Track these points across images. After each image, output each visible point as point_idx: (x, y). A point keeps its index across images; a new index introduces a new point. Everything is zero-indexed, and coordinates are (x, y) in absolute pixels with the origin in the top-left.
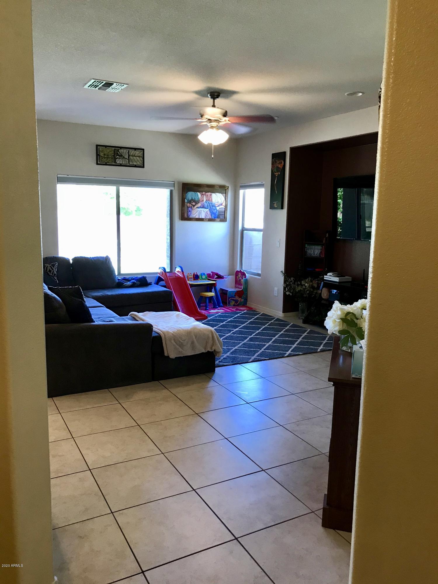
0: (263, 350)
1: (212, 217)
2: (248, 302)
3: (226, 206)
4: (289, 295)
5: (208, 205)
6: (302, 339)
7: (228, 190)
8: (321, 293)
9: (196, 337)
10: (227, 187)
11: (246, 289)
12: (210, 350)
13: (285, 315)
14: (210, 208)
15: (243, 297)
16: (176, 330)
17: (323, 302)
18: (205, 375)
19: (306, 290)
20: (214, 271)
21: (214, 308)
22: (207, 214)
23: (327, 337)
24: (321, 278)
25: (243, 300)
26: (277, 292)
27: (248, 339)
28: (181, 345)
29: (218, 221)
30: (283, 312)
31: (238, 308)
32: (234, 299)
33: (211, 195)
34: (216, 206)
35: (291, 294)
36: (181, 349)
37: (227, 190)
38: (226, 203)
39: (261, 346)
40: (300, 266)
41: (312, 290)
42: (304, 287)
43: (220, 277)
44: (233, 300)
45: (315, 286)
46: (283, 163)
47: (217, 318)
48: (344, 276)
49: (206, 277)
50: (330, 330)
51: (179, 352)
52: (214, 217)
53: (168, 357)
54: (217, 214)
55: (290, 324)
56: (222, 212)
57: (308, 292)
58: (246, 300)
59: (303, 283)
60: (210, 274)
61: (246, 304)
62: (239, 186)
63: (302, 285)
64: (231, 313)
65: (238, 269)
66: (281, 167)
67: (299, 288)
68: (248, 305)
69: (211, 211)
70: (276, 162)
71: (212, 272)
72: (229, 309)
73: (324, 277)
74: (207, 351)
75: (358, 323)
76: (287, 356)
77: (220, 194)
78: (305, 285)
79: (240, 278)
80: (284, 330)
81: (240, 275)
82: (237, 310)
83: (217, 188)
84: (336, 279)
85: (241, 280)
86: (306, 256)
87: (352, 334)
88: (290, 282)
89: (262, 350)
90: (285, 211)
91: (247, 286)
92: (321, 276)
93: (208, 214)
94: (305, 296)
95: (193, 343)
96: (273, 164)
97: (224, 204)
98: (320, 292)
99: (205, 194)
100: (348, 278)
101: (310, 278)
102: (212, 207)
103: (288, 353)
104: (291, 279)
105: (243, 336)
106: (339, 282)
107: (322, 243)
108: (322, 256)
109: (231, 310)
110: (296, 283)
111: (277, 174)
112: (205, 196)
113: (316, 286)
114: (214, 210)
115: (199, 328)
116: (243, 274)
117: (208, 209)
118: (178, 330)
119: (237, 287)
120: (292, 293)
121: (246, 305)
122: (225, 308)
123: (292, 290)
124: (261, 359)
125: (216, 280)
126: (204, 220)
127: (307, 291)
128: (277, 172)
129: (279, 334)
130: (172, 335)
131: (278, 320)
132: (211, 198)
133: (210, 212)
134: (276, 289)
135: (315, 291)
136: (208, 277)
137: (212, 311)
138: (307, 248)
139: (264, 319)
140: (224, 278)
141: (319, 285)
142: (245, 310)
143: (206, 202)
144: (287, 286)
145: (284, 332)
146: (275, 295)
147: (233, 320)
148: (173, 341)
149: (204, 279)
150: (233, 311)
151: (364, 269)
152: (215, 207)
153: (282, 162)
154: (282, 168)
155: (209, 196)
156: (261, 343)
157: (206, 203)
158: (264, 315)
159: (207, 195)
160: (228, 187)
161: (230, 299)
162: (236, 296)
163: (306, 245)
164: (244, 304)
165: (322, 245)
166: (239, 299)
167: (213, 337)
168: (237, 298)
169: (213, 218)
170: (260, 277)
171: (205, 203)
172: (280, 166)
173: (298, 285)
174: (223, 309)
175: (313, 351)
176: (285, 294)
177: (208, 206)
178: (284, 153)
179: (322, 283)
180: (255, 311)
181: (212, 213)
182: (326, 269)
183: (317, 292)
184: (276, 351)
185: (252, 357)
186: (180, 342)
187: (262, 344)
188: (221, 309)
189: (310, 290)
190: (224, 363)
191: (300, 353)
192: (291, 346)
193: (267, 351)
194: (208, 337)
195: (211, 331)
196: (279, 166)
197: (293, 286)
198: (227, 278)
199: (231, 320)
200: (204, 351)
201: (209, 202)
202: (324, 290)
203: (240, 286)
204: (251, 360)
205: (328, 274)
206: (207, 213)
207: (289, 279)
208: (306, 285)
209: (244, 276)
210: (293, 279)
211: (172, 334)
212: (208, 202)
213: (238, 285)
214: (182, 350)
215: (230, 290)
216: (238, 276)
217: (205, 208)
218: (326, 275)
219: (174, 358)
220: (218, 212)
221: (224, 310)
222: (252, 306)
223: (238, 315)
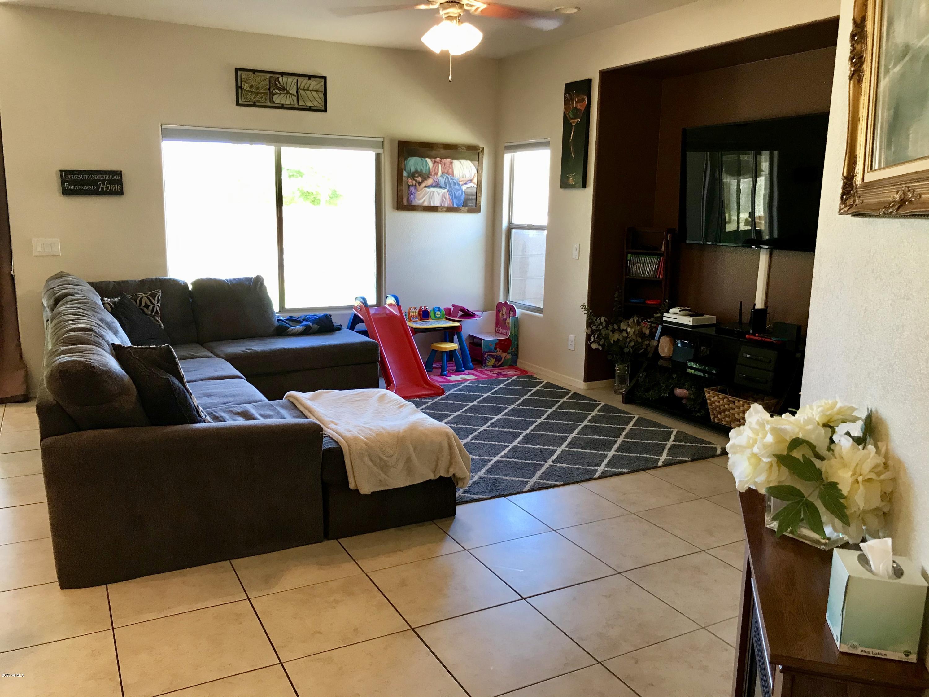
0: (551, 463)
1: (453, 205)
2: (519, 360)
3: (479, 184)
4: (597, 349)
5: (447, 181)
6: (626, 436)
7: (483, 154)
8: (657, 346)
9: (415, 449)
10: (481, 149)
11: (516, 336)
12: (443, 474)
13: (588, 385)
14: (450, 187)
15: (510, 351)
16: (374, 435)
17: (661, 362)
18: (434, 525)
19: (628, 340)
20: (456, 304)
21: (458, 371)
22: (444, 199)
23: (672, 432)
24: (658, 317)
25: (509, 356)
26: (574, 342)
27: (521, 437)
28: (384, 467)
29: (465, 212)
30: (585, 381)
31: (500, 371)
32: (494, 355)
33: (451, 163)
34: (461, 183)
35: (600, 348)
36: (382, 474)
37: (481, 155)
38: (479, 178)
39: (545, 455)
40: (616, 295)
41: (640, 340)
42: (625, 334)
43: (468, 314)
44: (492, 356)
45: (645, 334)
46: (586, 100)
47: (463, 393)
48: (702, 315)
49: (443, 315)
50: (740, 481)
51: (380, 480)
52: (457, 204)
53: (357, 491)
54: (463, 198)
55: (599, 405)
56: (473, 195)
57: (632, 344)
58: (516, 356)
59: (623, 326)
60: (450, 309)
61: (516, 362)
62: (504, 147)
63: (621, 331)
64: (487, 381)
65: (502, 300)
66: (583, 109)
67: (616, 336)
68: (519, 365)
69: (452, 192)
70: (572, 100)
71: (453, 306)
72: (485, 374)
73: (662, 316)
74: (438, 477)
75: (823, 470)
76: (600, 478)
77: (469, 162)
78: (626, 330)
79: (505, 317)
80: (589, 417)
81: (504, 308)
82: (499, 374)
83: (463, 151)
84: (688, 321)
85: (506, 319)
86: (628, 277)
87: (809, 499)
88: (599, 325)
89: (550, 462)
90: (590, 191)
91: (518, 331)
92: (657, 314)
93: (445, 198)
94: (626, 350)
95: (409, 460)
96: (566, 102)
97: (475, 180)
98: (655, 343)
99: (441, 161)
100: (709, 319)
101: (636, 318)
102: (452, 186)
103: (601, 469)
104: (600, 319)
105: (511, 430)
106: (693, 327)
107: (659, 252)
108: (659, 276)
109: (488, 375)
110: (610, 328)
111: (574, 123)
112: (440, 165)
113: (647, 332)
114: (457, 192)
115: (421, 428)
116: (511, 309)
117: (446, 190)
118: (377, 435)
119: (498, 333)
120: (603, 346)
121: (516, 365)
122: (477, 371)
123: (603, 340)
124: (548, 484)
125: (461, 321)
126: (439, 209)
127: (630, 342)
128: (575, 119)
129: (580, 428)
130: (364, 445)
131: (576, 395)
132: (452, 168)
133: (449, 194)
134: (572, 337)
135: (646, 342)
136: (446, 314)
137: (453, 378)
138: (630, 261)
139: (551, 394)
140: (476, 316)
141: (654, 330)
142: (513, 376)
143: (441, 176)
144: (593, 332)
145: (590, 421)
146: (570, 348)
147: (492, 397)
148: (366, 459)
149: (439, 318)
150: (492, 377)
151: (741, 303)
152: (459, 185)
153: (584, 99)
154: (584, 110)
155: (447, 164)
156: (546, 447)
157: (443, 178)
158: (549, 385)
159: (445, 164)
160: (483, 148)
161: (487, 354)
162: (498, 350)
163: (629, 256)
164: (513, 364)
165: (660, 255)
166: (504, 355)
167: (450, 447)
168: (499, 352)
169: (455, 206)
170: (542, 315)
171: (441, 179)
172: (581, 107)
173: (613, 331)
174: (473, 374)
175: (650, 465)
176: (588, 348)
177: (445, 183)
178: (589, 82)
179: (660, 327)
180: (531, 377)
181: (453, 196)
182: (667, 301)
183: (649, 344)
184: (577, 466)
185: (530, 480)
186: (381, 459)
187: (548, 449)
188: (469, 374)
189: (637, 341)
190: (474, 494)
191: (625, 470)
192: (605, 454)
193: (558, 465)
194: (441, 449)
195: (447, 435)
196: (579, 107)
197: (604, 333)
198: (480, 316)
199: (488, 396)
200: (432, 477)
201: (447, 177)
202: (664, 340)
203: (504, 331)
204: (527, 488)
205: (672, 310)
206: (443, 196)
207: (596, 320)
208: (629, 330)
209: (512, 313)
210: (605, 320)
211: (366, 444)
212: (445, 177)
213: (500, 329)
214: (386, 477)
215: (486, 338)
216: (501, 313)
217: (441, 187)
218: (668, 312)
219: (370, 493)
220: (464, 194)
221: (476, 376)
222: (527, 369)
223: (502, 386)
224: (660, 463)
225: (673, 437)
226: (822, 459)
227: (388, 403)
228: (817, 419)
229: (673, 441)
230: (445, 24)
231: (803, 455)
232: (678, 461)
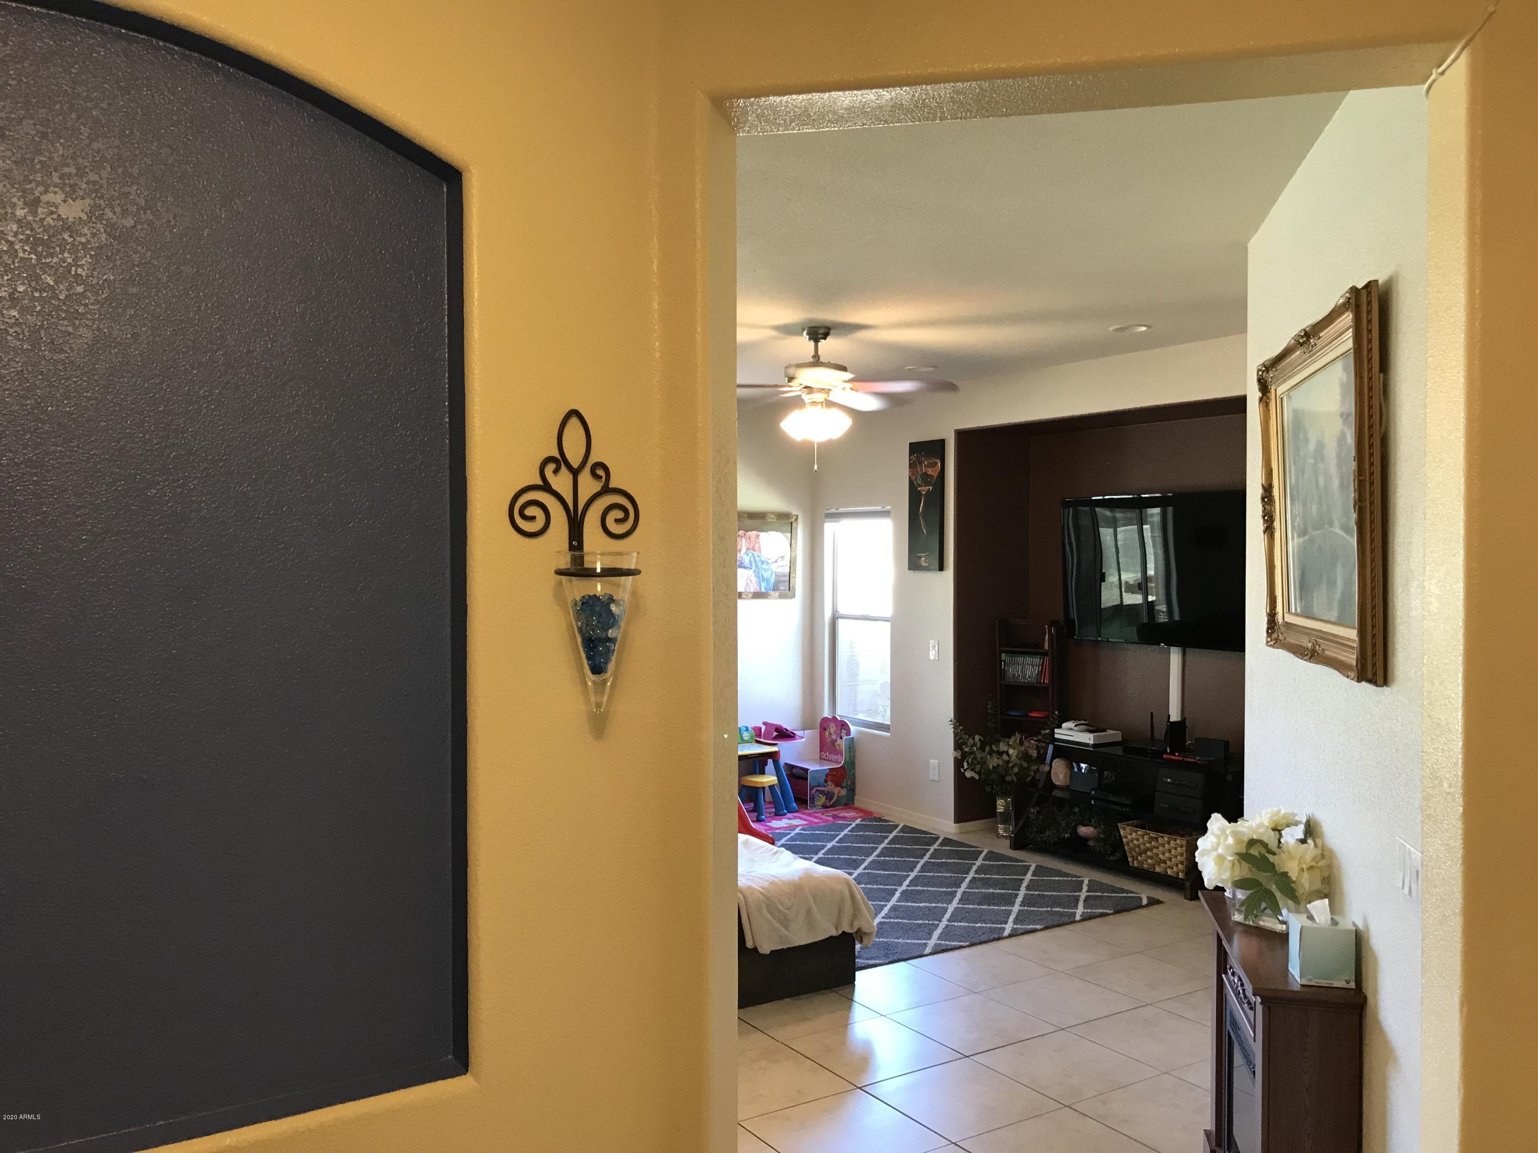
0: (947, 923)
1: (761, 588)
2: (856, 798)
3: (792, 563)
4: (972, 778)
5: (752, 560)
6: (1028, 888)
7: (797, 524)
8: (1050, 772)
9: (814, 899)
10: (795, 517)
11: (851, 764)
12: (848, 930)
13: (960, 828)
14: (757, 566)
15: (844, 784)
16: (767, 883)
17: (1055, 793)
18: (834, 993)
19: (1010, 765)
20: (769, 721)
21: (778, 815)
22: (749, 582)
23: (1082, 882)
24: (1046, 734)
25: (844, 792)
26: (937, 770)
27: (897, 895)
28: (785, 922)
29: (775, 598)
30: (955, 822)
31: (835, 813)
32: (824, 791)
33: (758, 536)
34: (770, 562)
35: (977, 777)
36: (783, 930)
37: (794, 525)
38: (793, 554)
39: (938, 915)
40: (989, 706)
41: (1025, 765)
42: (1005, 757)
43: (783, 734)
44: (822, 792)
45: (1031, 756)
46: (939, 465)
47: (799, 843)
48: (1104, 730)
49: (752, 737)
51: (781, 936)
52: (765, 589)
53: (755, 949)
54: (773, 580)
55: (981, 852)
56: (784, 576)
57: (1016, 770)
58: (852, 790)
59: (1003, 747)
60: (760, 729)
61: (853, 800)
62: (824, 515)
63: (1000, 753)
64: (824, 827)
65: (827, 714)
66: (935, 474)
67: (993, 762)
68: (857, 803)
69: (759, 573)
70: (920, 463)
71: (765, 724)
72: (816, 817)
73: (1053, 733)
74: (840, 932)
75: (1276, 863)
76: (1010, 936)
77: (779, 534)
78: (1007, 753)
79: (834, 737)
80: (974, 868)
81: (832, 728)
82: (835, 817)
83: (772, 520)
84: (1088, 738)
85: (836, 741)
86: (1003, 682)
87: (1267, 887)
88: (972, 746)
89: (944, 922)
90: (949, 573)
91: (854, 756)
92: (1045, 729)
93: (751, 581)
94: (1008, 778)
95: (809, 912)
96: (912, 466)
97: (788, 558)
98: (1047, 769)
99: (745, 534)
100: (1113, 735)
101: (1018, 736)
102: (759, 565)
103: (1009, 927)
104: (973, 739)
105: (882, 887)
106: (1094, 746)
107: (1041, 651)
108: (1044, 681)
109: (821, 819)
110: (987, 748)
111: (924, 491)
112: (744, 539)
113: (1034, 754)
114: (765, 572)
115: (817, 875)
116: (843, 726)
117: (752, 571)
118: (771, 883)
119: (825, 759)
120: (979, 773)
121: (853, 804)
122: (804, 814)
123: (979, 766)
124: (952, 945)
125: (777, 744)
126: (743, 596)
127: (1013, 767)
128: (925, 486)
129: (967, 880)
130: (760, 896)
131: (947, 841)
132: (759, 543)
133: (756, 576)
134: (934, 762)
135: (1034, 768)
136: (756, 736)
137: (775, 824)
138: (1005, 661)
139: (916, 841)
140: (797, 737)
141: (1042, 751)
142: (854, 819)
143: (746, 553)
144: (964, 756)
145: (977, 872)
146: (931, 778)
147: (839, 847)
148: (765, 912)
149: (747, 742)
150: (827, 821)
151: (1152, 714)
152: (768, 563)
153: (936, 463)
154: (937, 477)
155: (753, 538)
156: (933, 905)
157: (748, 555)
158: (906, 829)
159: (750, 538)
160: (797, 516)
161: (814, 790)
162: (829, 783)
163: (1003, 656)
164: (848, 802)
165: (1043, 654)
166: (836, 790)
168: (831, 787)
169: (763, 590)
170: (888, 734)
171: (745, 556)
172: (933, 472)
173: (991, 753)
174: (800, 818)
175: (1065, 919)
176: (959, 776)
177: (750, 561)
178: (941, 443)
179: (1051, 748)
180: (880, 820)
181: (761, 579)
182: (1056, 712)
183: (1038, 769)
184: (979, 925)
185: (928, 942)
186: (780, 912)
187: (936, 907)
188: (795, 818)
189: (1022, 766)
190: (868, 959)
191: (1038, 927)
192: (1009, 910)
193: (956, 924)
194: (843, 899)
195: (847, 883)
196: (930, 471)
197: (979, 755)
198: (803, 738)
199: (833, 847)
200: (834, 933)
201: (753, 554)
202: (1057, 764)
203: (833, 757)
204: (928, 951)
205: (1064, 725)
206: (749, 579)
207: (968, 740)
208: (1011, 751)
209: (844, 732)
210: (980, 740)
211: (761, 893)
212: (750, 554)
213: (827, 754)
214: (786, 932)
215: (813, 767)
216: (827, 733)
217: (745, 568)
218: (1060, 727)
219: (769, 953)
220: (774, 575)
221: (805, 820)
222: (870, 808)
223: (846, 832)
224: (1078, 918)
225: (1085, 888)
226: (1274, 854)
227: (757, 849)
228: (1267, 824)
229: (1087, 891)
230: (809, 411)
231: (1259, 853)
232: (1098, 914)
